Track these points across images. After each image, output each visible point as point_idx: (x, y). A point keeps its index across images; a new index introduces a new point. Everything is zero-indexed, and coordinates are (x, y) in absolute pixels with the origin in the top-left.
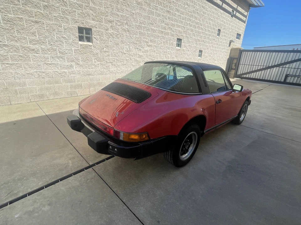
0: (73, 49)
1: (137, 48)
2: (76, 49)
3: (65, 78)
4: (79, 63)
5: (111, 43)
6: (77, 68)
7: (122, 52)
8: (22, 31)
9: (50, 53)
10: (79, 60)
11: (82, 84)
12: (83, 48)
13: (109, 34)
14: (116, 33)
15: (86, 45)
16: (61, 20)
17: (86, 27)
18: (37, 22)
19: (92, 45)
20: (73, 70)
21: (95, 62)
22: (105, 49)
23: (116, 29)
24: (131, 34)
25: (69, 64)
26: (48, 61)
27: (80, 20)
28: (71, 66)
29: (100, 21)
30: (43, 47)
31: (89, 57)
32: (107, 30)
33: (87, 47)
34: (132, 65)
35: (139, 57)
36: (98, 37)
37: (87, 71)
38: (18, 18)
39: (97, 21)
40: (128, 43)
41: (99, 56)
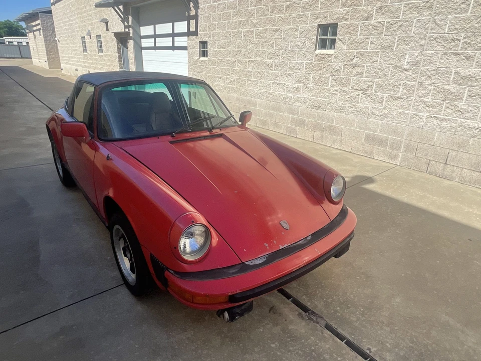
0: (305, 62)
1: (457, 54)
2: (309, 62)
3: (288, 106)
4: (308, 85)
5: (373, 46)
6: (304, 94)
7: (396, 67)
8: (265, 44)
9: (280, 68)
10: (310, 80)
11: (305, 121)
12: (318, 60)
13: (371, 27)
14: (389, 20)
15: (323, 55)
16: (300, 21)
17: (329, 22)
18: (277, 31)
19: (332, 55)
20: (299, 96)
21: (332, 86)
22: (355, 59)
23: (392, 12)
24: (439, 14)
25: (296, 85)
26: (278, 80)
27: (323, 12)
28: (298, 90)
29: (355, 5)
30: (276, 61)
31: (323, 76)
32: (367, 20)
33: (323, 57)
34: (424, 102)
35: (455, 82)
36: (347, 37)
37: (316, 101)
38: (265, 29)
39: (351, 6)
40: (423, 42)
41: (342, 74)
